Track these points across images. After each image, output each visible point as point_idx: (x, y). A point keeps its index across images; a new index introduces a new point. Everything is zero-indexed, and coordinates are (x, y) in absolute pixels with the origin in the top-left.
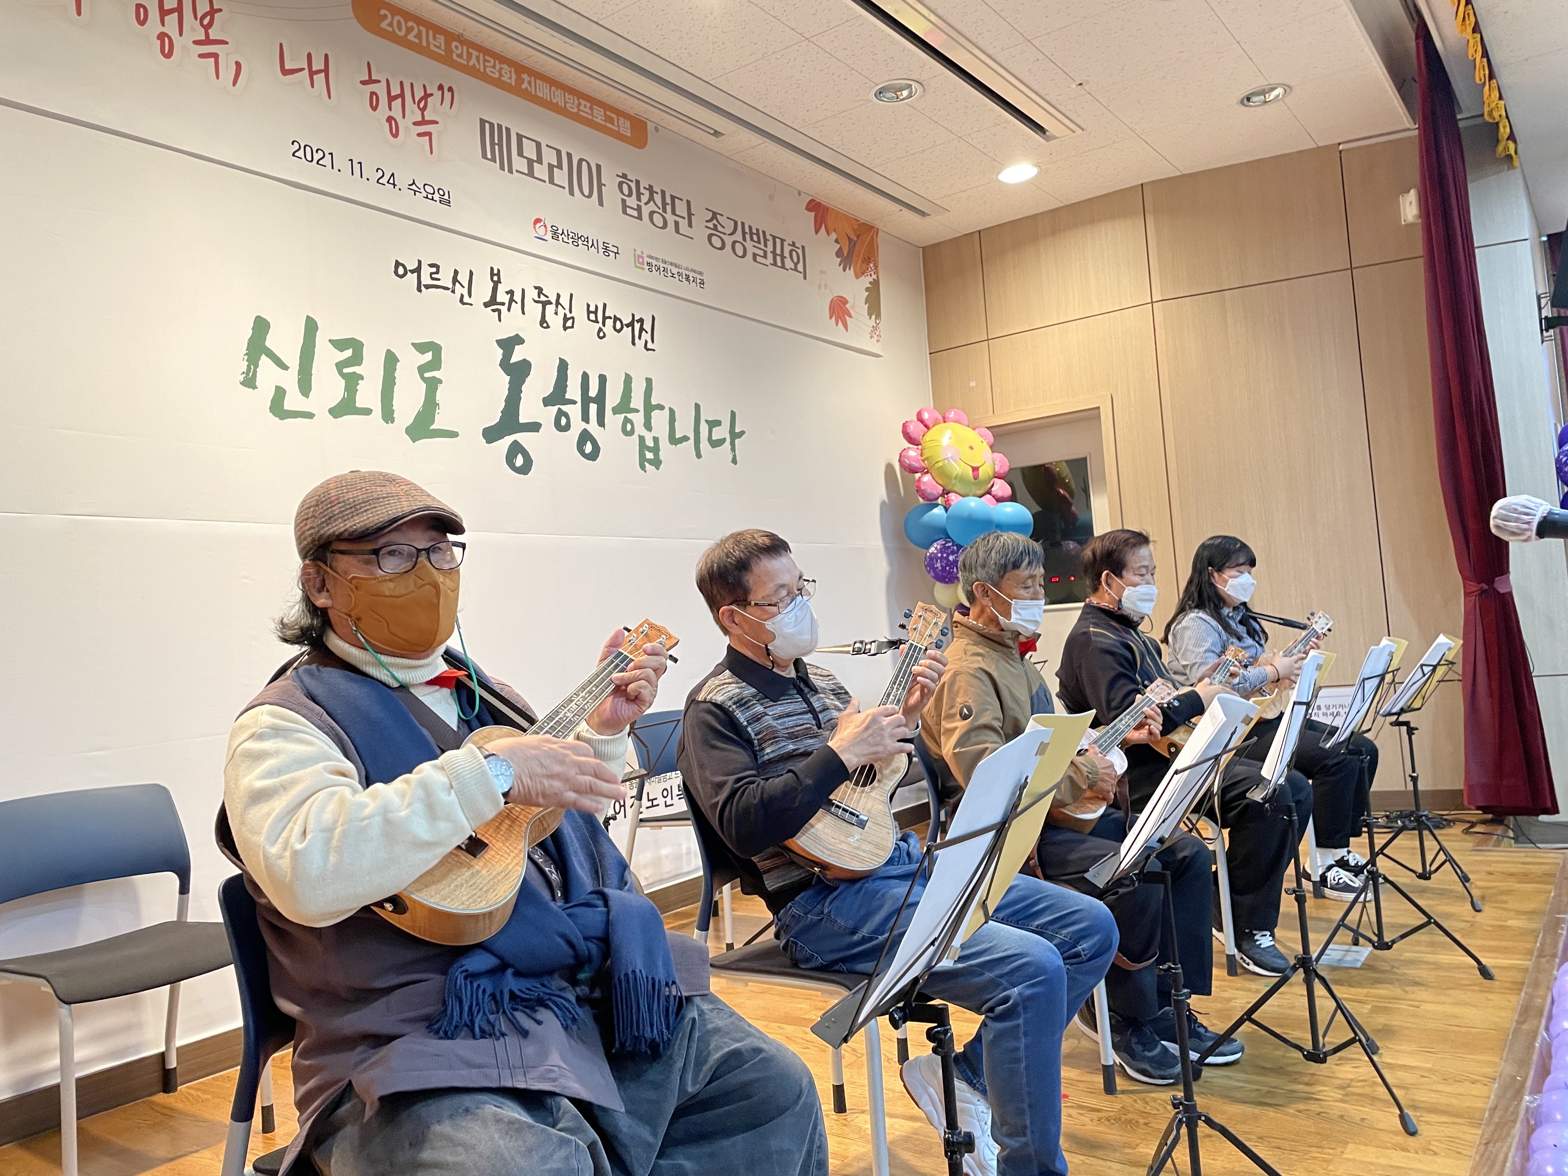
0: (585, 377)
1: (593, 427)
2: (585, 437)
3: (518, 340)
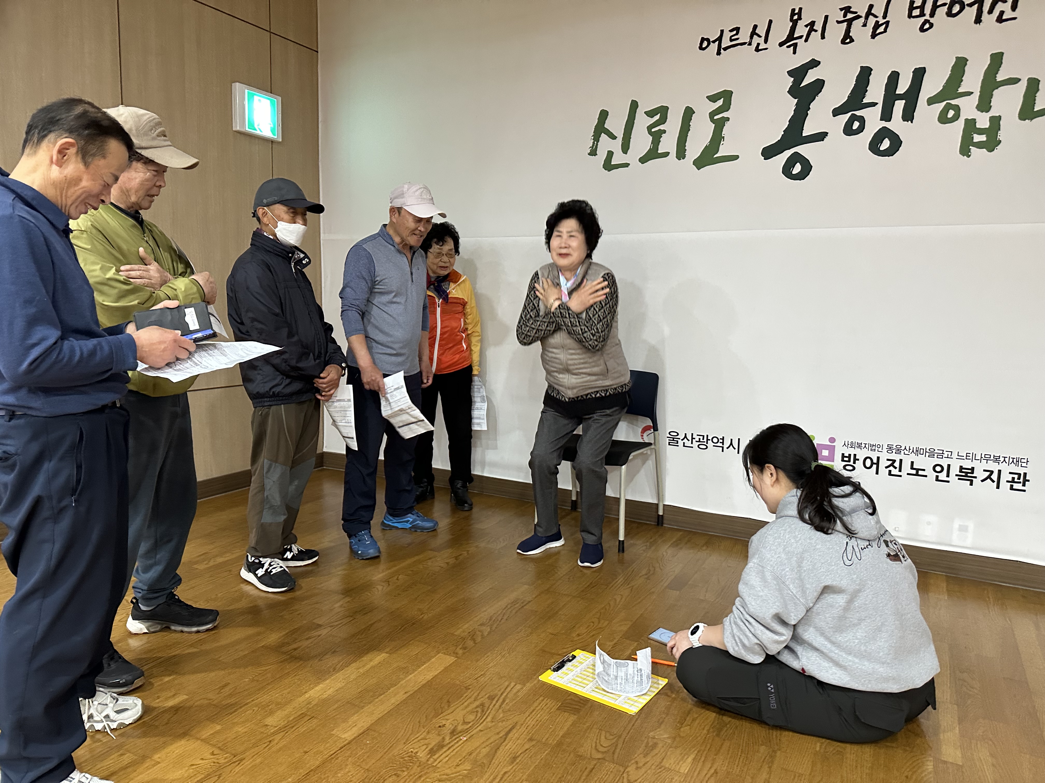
0: (894, 78)
1: (896, 124)
2: (883, 135)
3: (814, 63)
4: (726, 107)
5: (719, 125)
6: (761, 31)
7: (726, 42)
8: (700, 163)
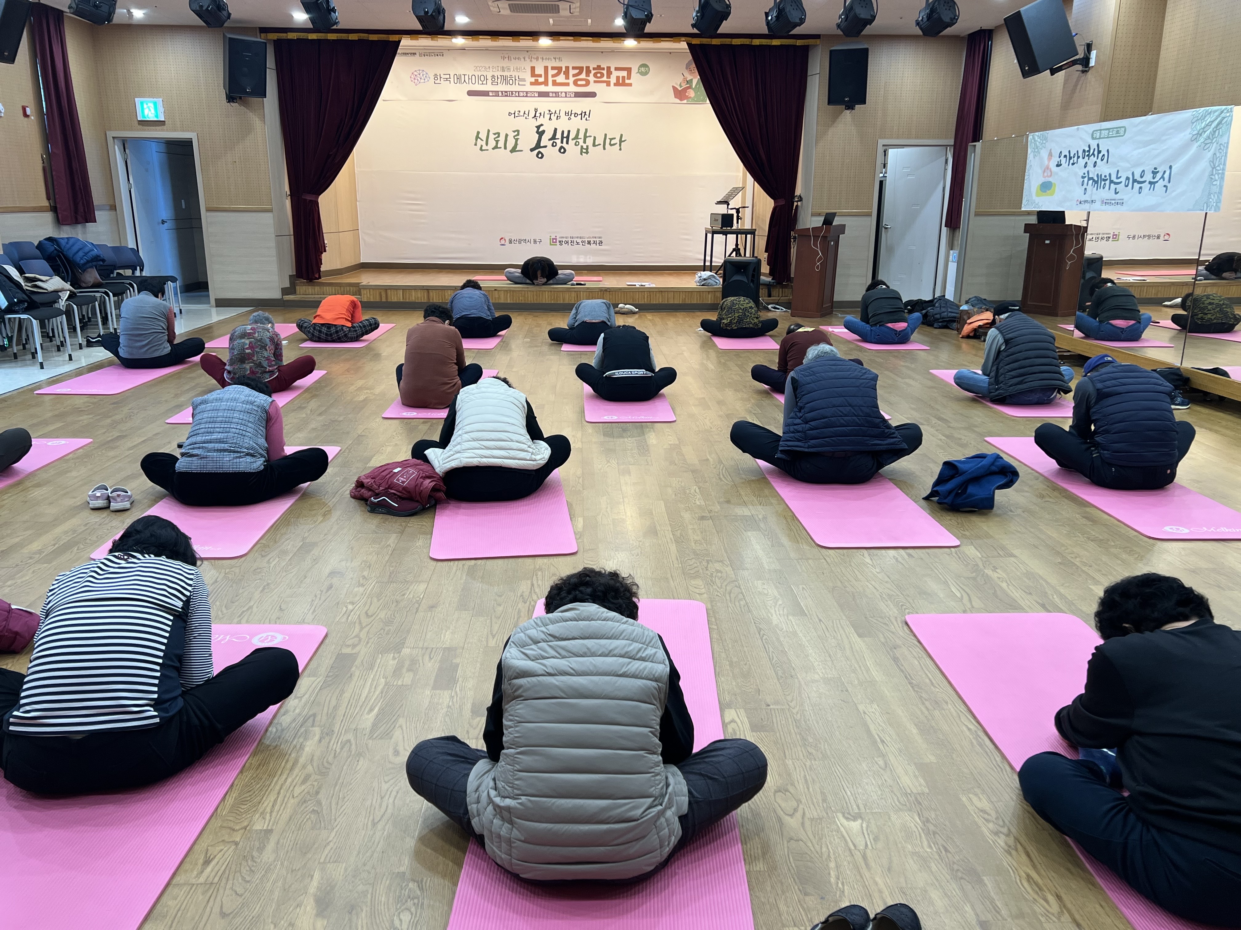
0: (563, 132)
1: (564, 145)
2: (562, 147)
3: (542, 125)
4: (518, 135)
5: (517, 140)
6: (527, 113)
7: (516, 115)
8: (512, 151)
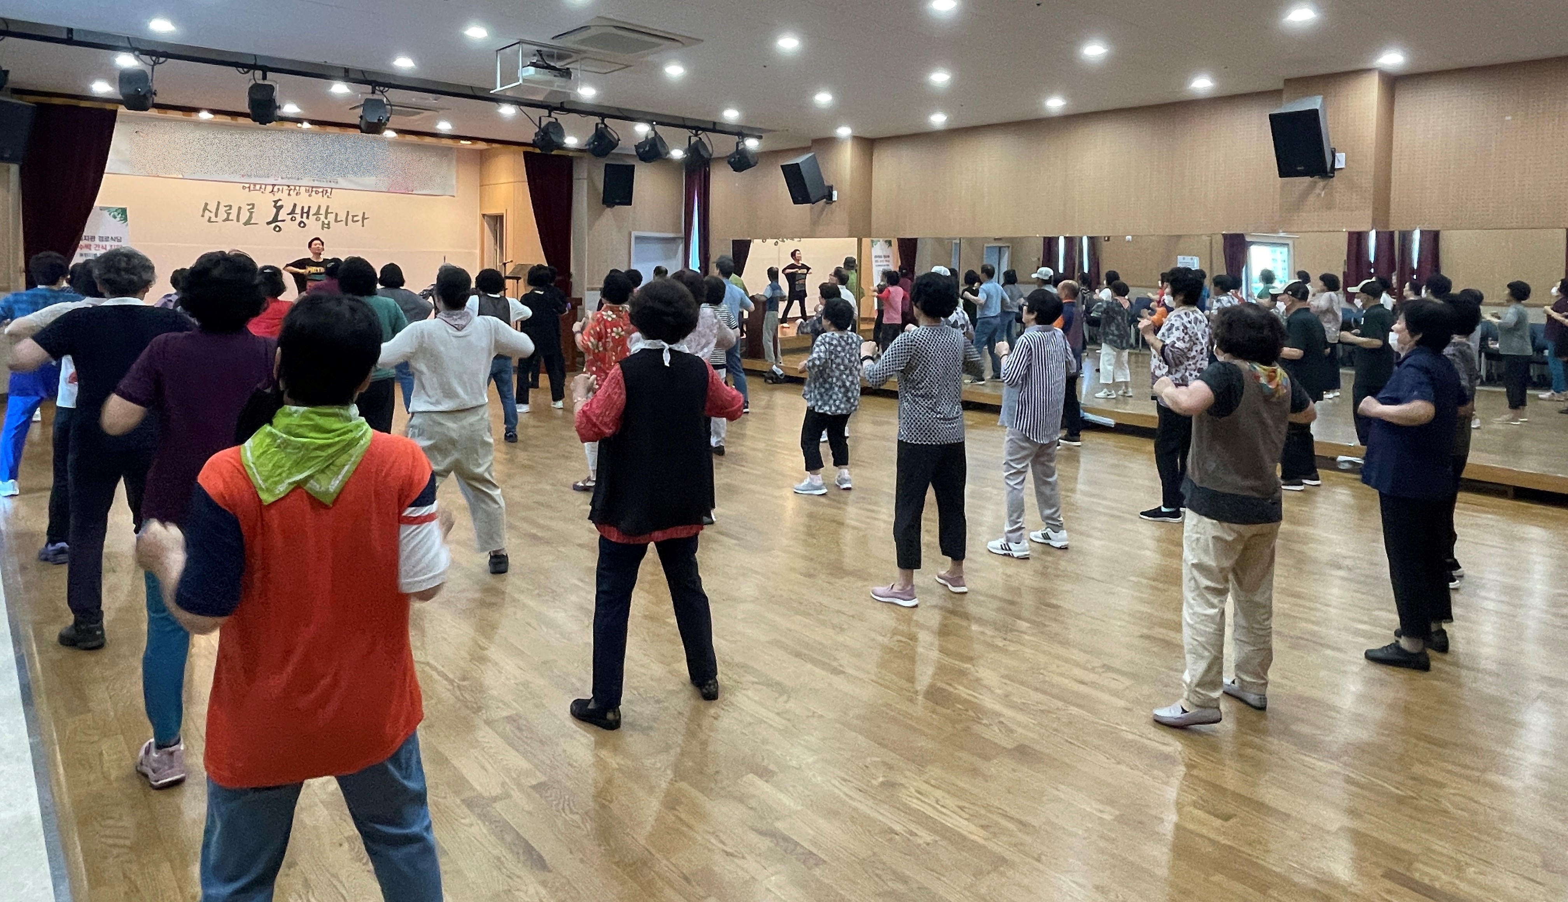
0: (303, 208)
1: (304, 220)
2: (301, 222)
3: (280, 200)
4: (252, 207)
5: (251, 213)
7: (251, 188)
8: (245, 224)
